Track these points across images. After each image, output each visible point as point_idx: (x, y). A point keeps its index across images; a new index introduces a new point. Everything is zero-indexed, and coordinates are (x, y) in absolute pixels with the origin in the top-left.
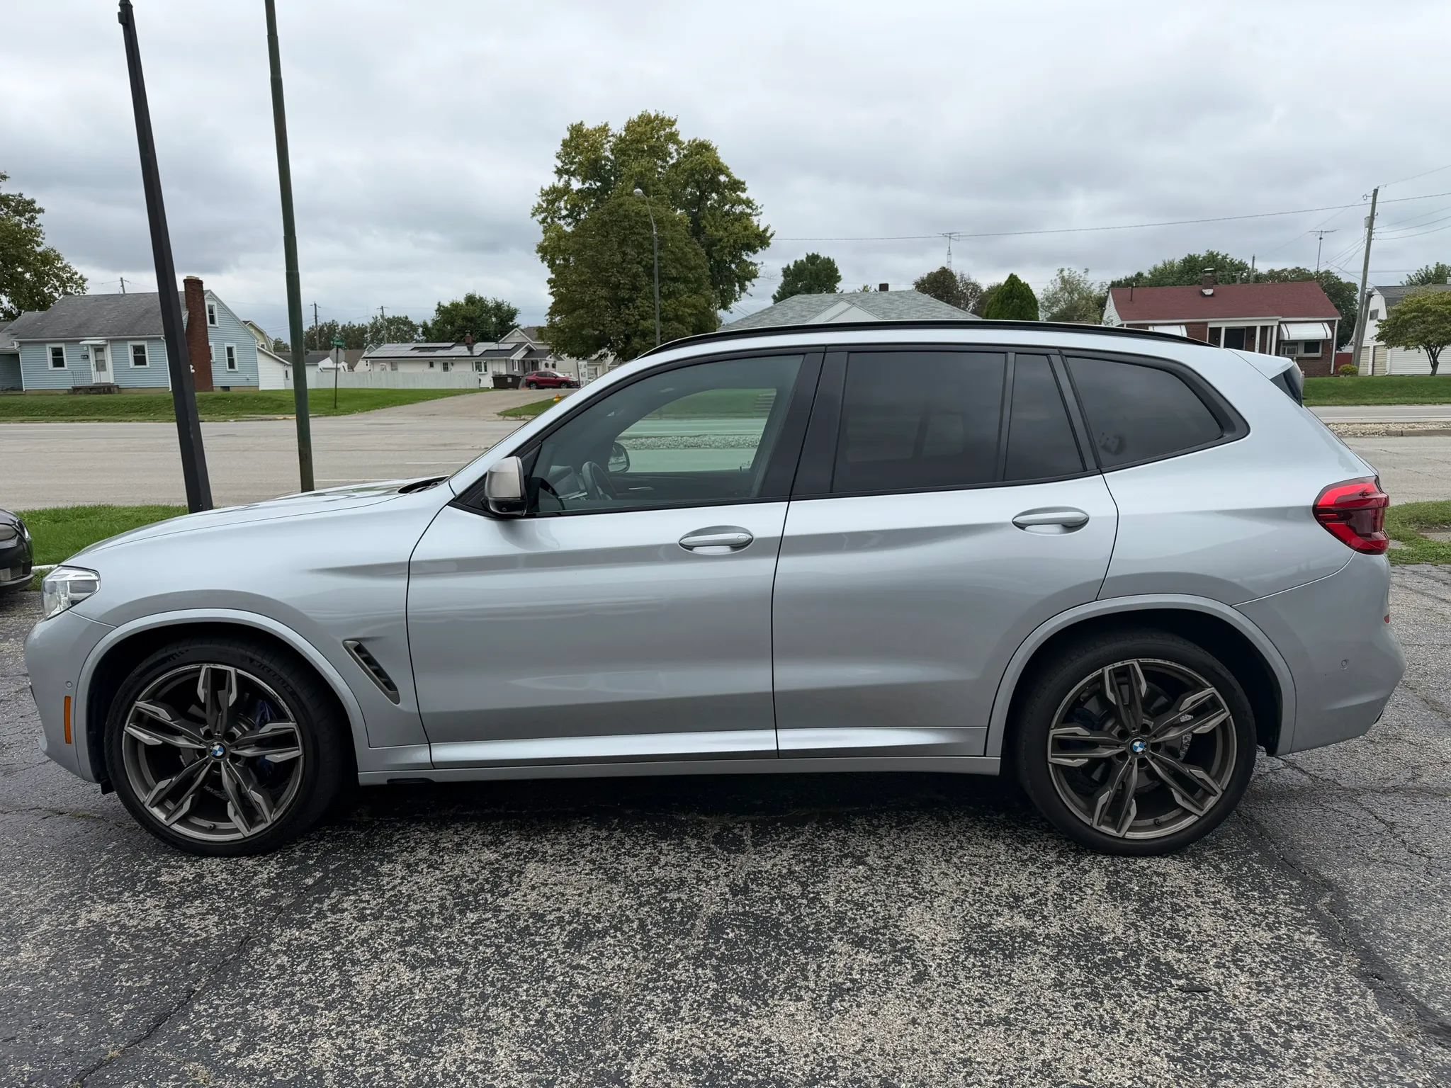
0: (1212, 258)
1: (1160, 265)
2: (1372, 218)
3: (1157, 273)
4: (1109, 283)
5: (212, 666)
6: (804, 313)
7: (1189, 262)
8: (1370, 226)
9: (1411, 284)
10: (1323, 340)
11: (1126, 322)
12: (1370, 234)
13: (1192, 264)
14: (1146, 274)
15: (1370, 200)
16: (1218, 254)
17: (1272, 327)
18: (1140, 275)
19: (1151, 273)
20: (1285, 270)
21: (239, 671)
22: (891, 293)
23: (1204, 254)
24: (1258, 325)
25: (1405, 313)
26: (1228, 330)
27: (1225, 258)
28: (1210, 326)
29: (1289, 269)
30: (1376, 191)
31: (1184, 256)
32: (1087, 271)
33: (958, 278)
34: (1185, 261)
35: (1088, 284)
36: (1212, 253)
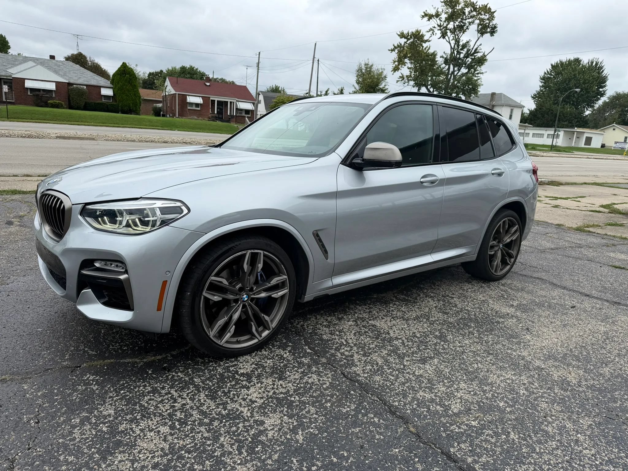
0: (192, 68)
1: (170, 68)
2: (258, 63)
3: (169, 72)
4: (148, 73)
5: (253, 251)
6: (4, 64)
7: (183, 69)
8: (258, 66)
9: (268, 91)
10: (251, 110)
11: (177, 93)
12: (258, 69)
13: (184, 70)
14: (164, 71)
15: (258, 56)
16: (194, 67)
17: (234, 102)
18: (162, 71)
19: (166, 71)
20: (218, 78)
21: (265, 253)
22: (57, 61)
23: (188, 66)
24: (229, 101)
25: (278, 103)
26: (218, 101)
27: (197, 69)
28: (211, 99)
29: (219, 78)
30: (259, 53)
31: (181, 66)
32: (137, 65)
33: (88, 59)
34: (181, 68)
35: (138, 71)
36: (192, 66)
